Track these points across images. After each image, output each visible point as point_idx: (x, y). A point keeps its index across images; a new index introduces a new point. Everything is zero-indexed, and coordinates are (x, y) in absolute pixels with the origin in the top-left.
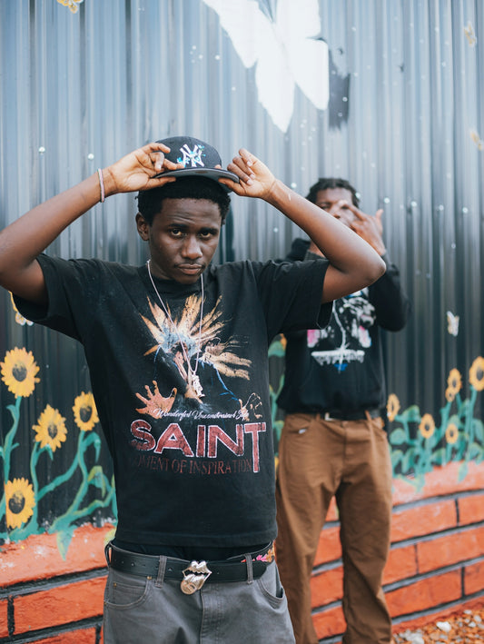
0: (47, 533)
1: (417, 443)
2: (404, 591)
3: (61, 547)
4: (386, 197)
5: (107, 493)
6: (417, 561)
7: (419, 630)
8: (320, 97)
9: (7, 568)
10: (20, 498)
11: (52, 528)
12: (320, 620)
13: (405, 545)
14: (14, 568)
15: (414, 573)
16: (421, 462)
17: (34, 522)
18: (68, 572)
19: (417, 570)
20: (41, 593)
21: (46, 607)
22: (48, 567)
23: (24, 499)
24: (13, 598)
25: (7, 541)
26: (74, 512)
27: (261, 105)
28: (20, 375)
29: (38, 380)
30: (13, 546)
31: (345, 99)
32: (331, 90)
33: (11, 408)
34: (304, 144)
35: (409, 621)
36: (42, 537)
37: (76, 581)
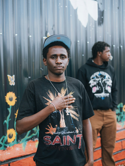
0: (19, 144)
1: (122, 113)
2: (119, 154)
3: (23, 148)
4: (114, 44)
5: (36, 131)
6: (122, 146)
7: (123, 165)
8: (96, 17)
9: (8, 154)
10: (12, 134)
11: (21, 142)
12: (96, 164)
13: (119, 142)
14: (10, 155)
15: (121, 149)
16: (123, 118)
17: (16, 141)
18: (25, 155)
19: (122, 148)
20: (18, 161)
21: (19, 165)
22: (20, 154)
23: (12, 135)
24: (10, 163)
25: (8, 147)
26: (27, 137)
27: (79, 20)
28: (11, 99)
29: (16, 101)
30: (10, 148)
31: (102, 17)
32: (99, 15)
33: (9, 109)
34: (91, 30)
35: (120, 162)
36: (18, 145)
37: (28, 157)
